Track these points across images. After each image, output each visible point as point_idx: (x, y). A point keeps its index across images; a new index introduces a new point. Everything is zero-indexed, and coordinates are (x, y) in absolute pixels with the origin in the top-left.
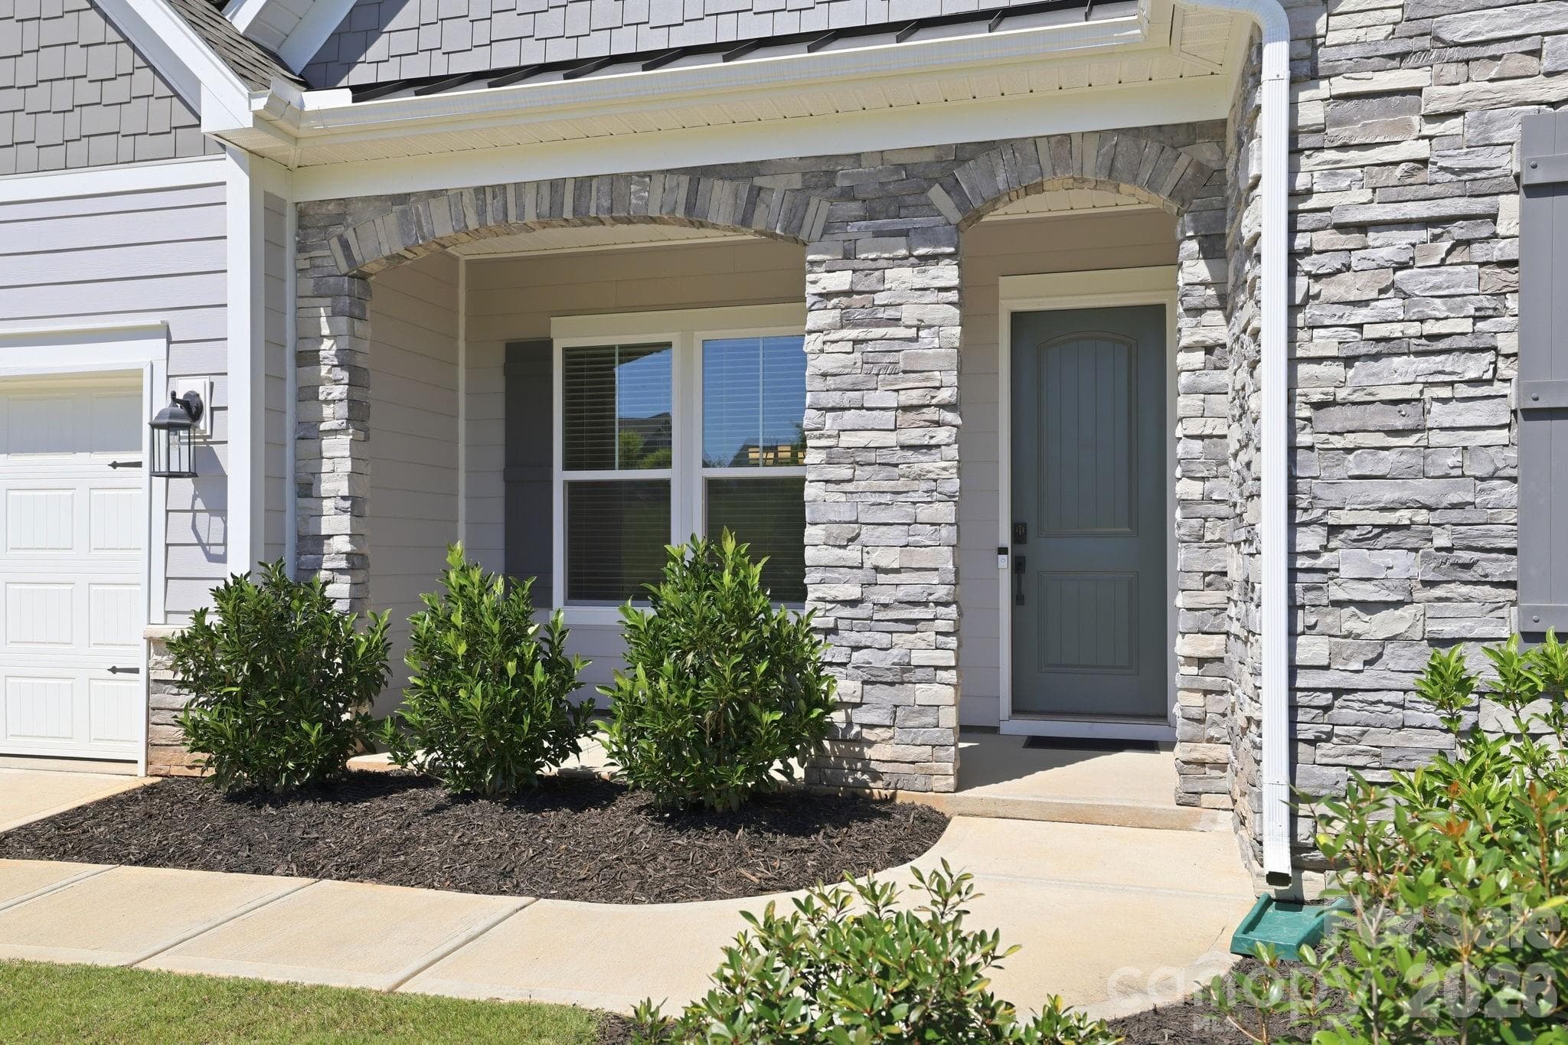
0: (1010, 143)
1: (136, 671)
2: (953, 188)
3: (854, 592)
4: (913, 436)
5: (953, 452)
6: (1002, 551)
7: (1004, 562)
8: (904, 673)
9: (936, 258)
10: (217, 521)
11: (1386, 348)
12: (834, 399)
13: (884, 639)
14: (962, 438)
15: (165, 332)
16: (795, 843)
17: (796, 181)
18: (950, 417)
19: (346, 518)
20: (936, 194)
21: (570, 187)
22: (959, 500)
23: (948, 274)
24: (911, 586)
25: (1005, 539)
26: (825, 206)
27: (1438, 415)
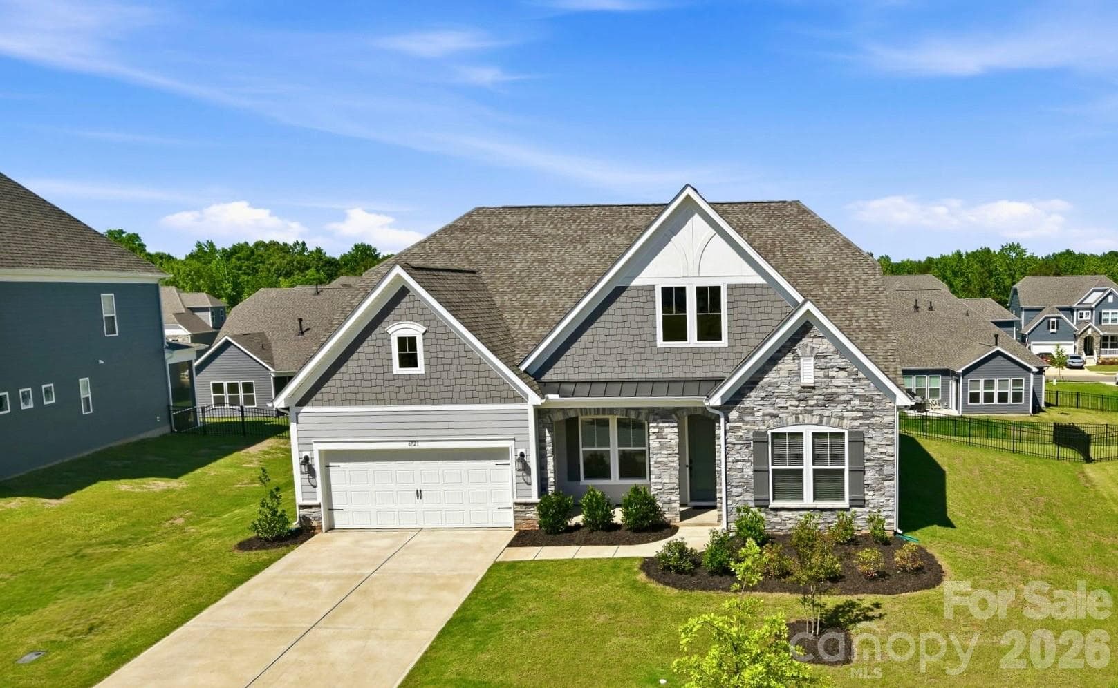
0: (687, 408)
1: (510, 508)
2: (676, 415)
3: (661, 488)
4: (670, 459)
5: (678, 462)
6: (687, 466)
7: (688, 469)
8: (670, 502)
9: (673, 427)
10: (529, 477)
11: (738, 461)
12: (656, 452)
13: (666, 496)
14: (679, 459)
15: (514, 439)
16: (655, 534)
17: (647, 411)
18: (677, 455)
19: (553, 474)
20: (673, 416)
21: (601, 410)
22: (679, 471)
23: (676, 430)
24: (671, 486)
25: (687, 463)
26: (653, 417)
27: (744, 470)
